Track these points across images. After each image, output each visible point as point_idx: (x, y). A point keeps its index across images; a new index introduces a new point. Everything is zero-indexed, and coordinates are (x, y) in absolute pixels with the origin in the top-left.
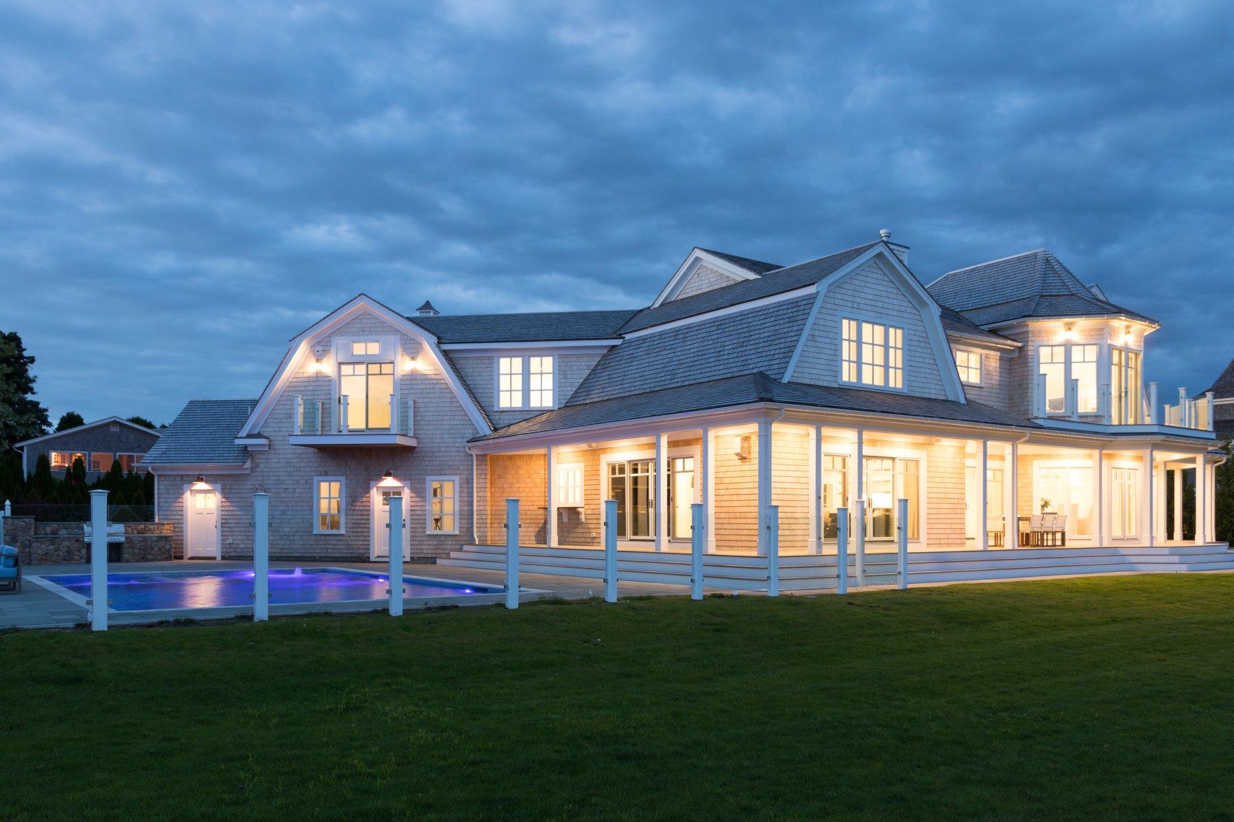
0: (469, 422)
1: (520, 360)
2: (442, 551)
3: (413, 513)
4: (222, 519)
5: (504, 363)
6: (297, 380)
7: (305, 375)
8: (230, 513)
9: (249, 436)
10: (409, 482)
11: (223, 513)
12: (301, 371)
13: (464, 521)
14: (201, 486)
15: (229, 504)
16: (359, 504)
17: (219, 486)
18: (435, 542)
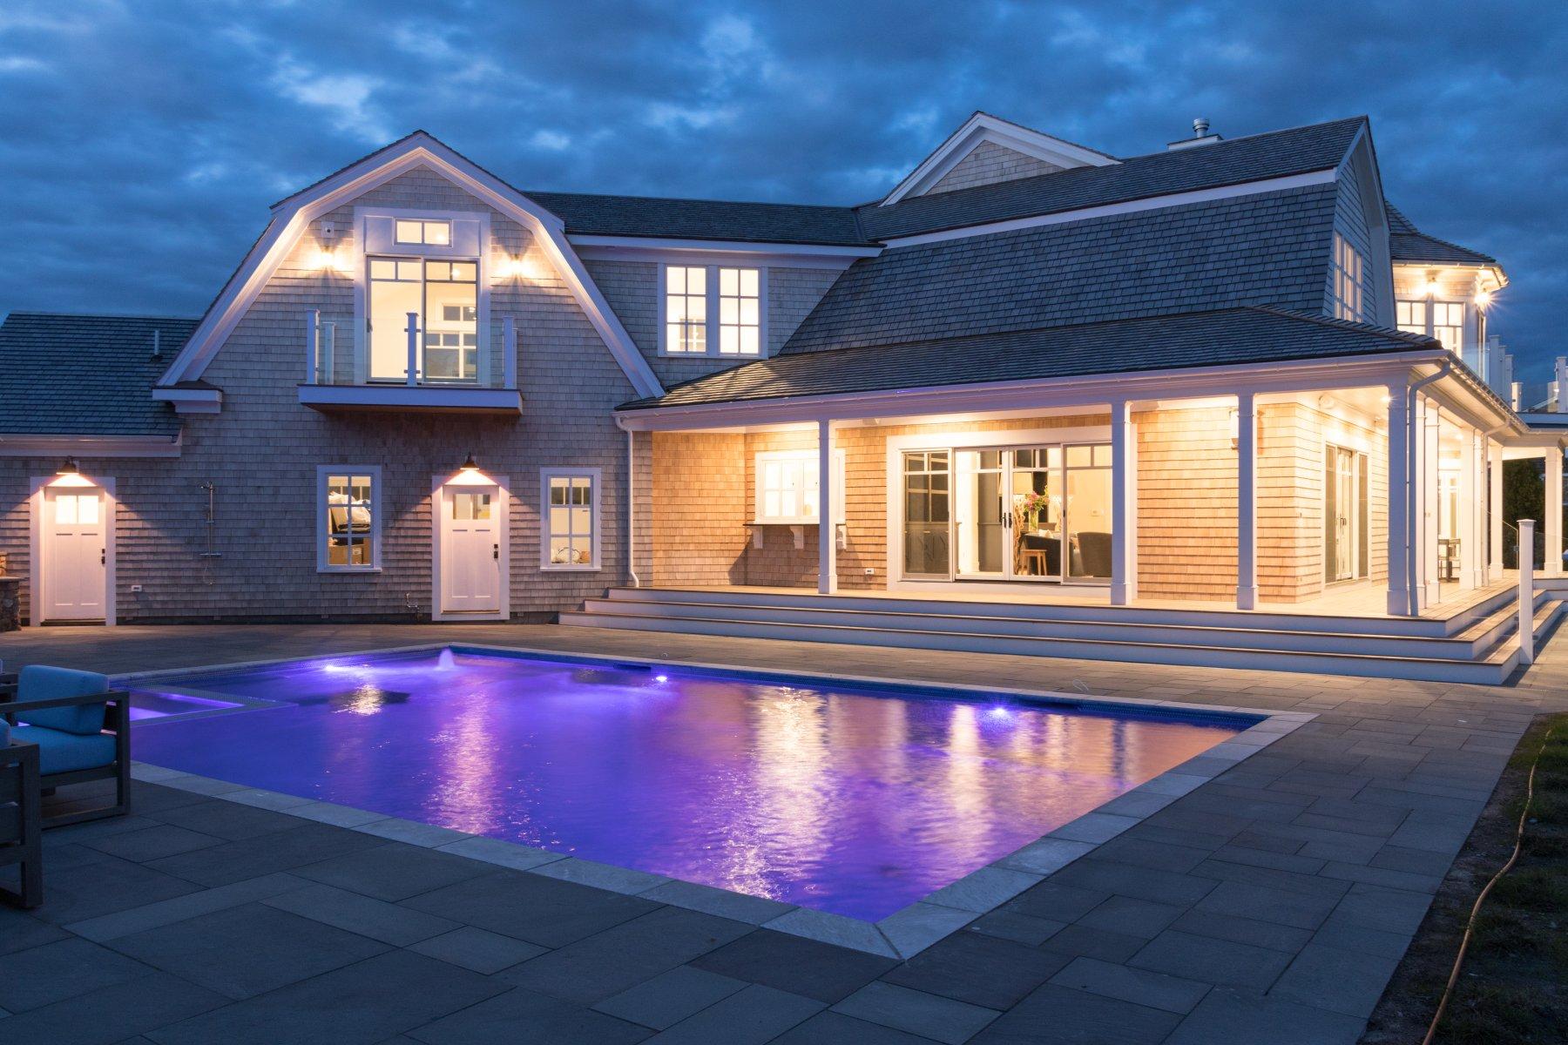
0: (620, 375)
1: (702, 271)
2: (570, 601)
3: (515, 533)
4: (118, 545)
5: (675, 277)
6: (282, 282)
7: (300, 274)
8: (135, 533)
9: (181, 385)
10: (508, 478)
11: (121, 533)
12: (293, 265)
13: (611, 548)
14: (67, 479)
15: (134, 516)
16: (409, 516)
17: (112, 480)
18: (556, 586)
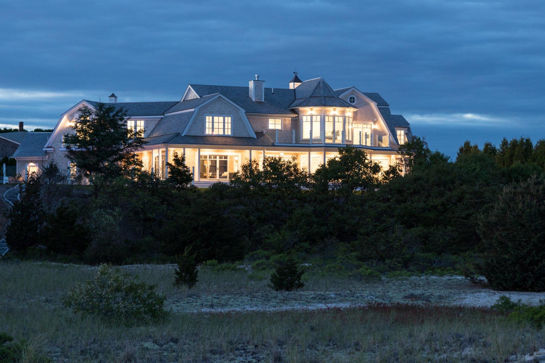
1: (134, 121)
6: (63, 128)
7: (66, 127)
9: (48, 147)
12: (64, 125)
14: (31, 164)
17: (38, 164)
